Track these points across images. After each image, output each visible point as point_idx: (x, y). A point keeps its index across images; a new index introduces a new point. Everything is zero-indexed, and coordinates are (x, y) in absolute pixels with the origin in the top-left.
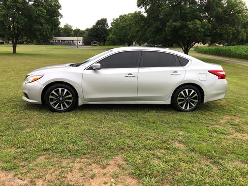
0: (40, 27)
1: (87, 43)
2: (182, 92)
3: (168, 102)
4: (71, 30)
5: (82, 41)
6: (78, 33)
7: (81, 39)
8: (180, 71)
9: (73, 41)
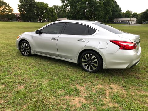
0: (98, 13)
1: (139, 22)
2: (85, 56)
3: (76, 61)
4: (130, 14)
5: (135, 21)
6: (135, 15)
7: (135, 19)
8: (85, 38)
9: (129, 21)
